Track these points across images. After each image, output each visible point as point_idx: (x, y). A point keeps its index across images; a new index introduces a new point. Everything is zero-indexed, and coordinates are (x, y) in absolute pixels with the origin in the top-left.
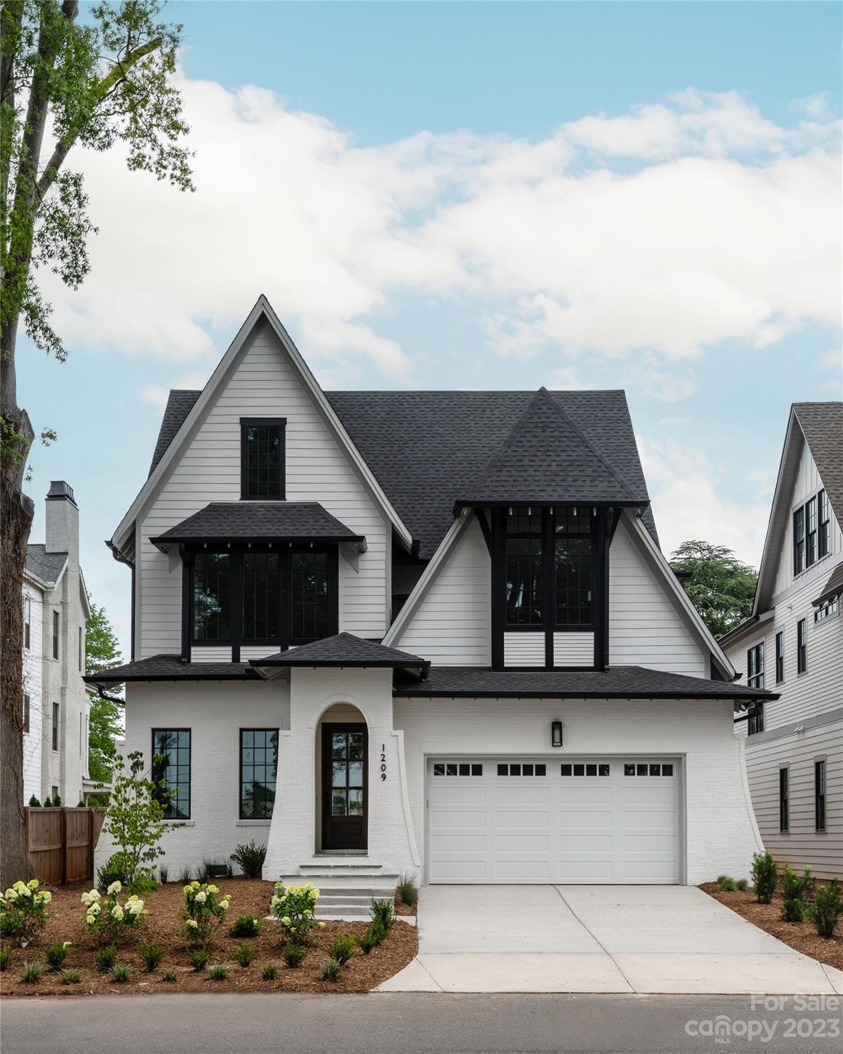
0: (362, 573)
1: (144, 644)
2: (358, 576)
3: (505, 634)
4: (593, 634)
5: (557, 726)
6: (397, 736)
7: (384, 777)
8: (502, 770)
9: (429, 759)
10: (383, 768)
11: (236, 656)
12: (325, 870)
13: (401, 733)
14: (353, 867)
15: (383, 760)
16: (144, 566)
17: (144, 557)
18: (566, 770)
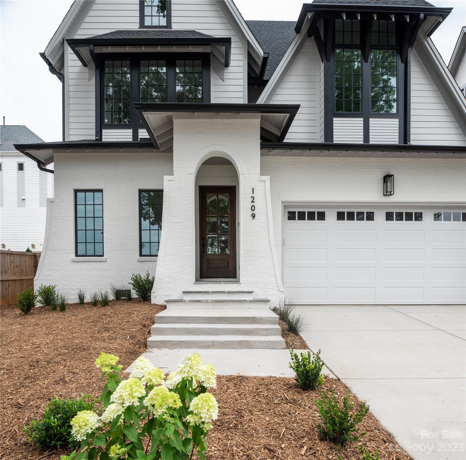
0: (227, 82)
1: (72, 132)
2: (224, 83)
3: (334, 119)
4: (398, 120)
5: (387, 178)
6: (265, 181)
7: (253, 216)
8: (340, 216)
9: (285, 206)
10: (253, 208)
11: (135, 135)
12: (204, 295)
13: (267, 178)
14: (229, 292)
15: (252, 202)
16: (71, 76)
17: (70, 70)
18: (389, 217)
